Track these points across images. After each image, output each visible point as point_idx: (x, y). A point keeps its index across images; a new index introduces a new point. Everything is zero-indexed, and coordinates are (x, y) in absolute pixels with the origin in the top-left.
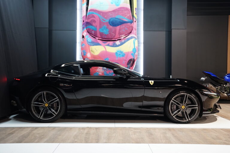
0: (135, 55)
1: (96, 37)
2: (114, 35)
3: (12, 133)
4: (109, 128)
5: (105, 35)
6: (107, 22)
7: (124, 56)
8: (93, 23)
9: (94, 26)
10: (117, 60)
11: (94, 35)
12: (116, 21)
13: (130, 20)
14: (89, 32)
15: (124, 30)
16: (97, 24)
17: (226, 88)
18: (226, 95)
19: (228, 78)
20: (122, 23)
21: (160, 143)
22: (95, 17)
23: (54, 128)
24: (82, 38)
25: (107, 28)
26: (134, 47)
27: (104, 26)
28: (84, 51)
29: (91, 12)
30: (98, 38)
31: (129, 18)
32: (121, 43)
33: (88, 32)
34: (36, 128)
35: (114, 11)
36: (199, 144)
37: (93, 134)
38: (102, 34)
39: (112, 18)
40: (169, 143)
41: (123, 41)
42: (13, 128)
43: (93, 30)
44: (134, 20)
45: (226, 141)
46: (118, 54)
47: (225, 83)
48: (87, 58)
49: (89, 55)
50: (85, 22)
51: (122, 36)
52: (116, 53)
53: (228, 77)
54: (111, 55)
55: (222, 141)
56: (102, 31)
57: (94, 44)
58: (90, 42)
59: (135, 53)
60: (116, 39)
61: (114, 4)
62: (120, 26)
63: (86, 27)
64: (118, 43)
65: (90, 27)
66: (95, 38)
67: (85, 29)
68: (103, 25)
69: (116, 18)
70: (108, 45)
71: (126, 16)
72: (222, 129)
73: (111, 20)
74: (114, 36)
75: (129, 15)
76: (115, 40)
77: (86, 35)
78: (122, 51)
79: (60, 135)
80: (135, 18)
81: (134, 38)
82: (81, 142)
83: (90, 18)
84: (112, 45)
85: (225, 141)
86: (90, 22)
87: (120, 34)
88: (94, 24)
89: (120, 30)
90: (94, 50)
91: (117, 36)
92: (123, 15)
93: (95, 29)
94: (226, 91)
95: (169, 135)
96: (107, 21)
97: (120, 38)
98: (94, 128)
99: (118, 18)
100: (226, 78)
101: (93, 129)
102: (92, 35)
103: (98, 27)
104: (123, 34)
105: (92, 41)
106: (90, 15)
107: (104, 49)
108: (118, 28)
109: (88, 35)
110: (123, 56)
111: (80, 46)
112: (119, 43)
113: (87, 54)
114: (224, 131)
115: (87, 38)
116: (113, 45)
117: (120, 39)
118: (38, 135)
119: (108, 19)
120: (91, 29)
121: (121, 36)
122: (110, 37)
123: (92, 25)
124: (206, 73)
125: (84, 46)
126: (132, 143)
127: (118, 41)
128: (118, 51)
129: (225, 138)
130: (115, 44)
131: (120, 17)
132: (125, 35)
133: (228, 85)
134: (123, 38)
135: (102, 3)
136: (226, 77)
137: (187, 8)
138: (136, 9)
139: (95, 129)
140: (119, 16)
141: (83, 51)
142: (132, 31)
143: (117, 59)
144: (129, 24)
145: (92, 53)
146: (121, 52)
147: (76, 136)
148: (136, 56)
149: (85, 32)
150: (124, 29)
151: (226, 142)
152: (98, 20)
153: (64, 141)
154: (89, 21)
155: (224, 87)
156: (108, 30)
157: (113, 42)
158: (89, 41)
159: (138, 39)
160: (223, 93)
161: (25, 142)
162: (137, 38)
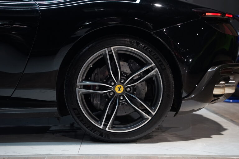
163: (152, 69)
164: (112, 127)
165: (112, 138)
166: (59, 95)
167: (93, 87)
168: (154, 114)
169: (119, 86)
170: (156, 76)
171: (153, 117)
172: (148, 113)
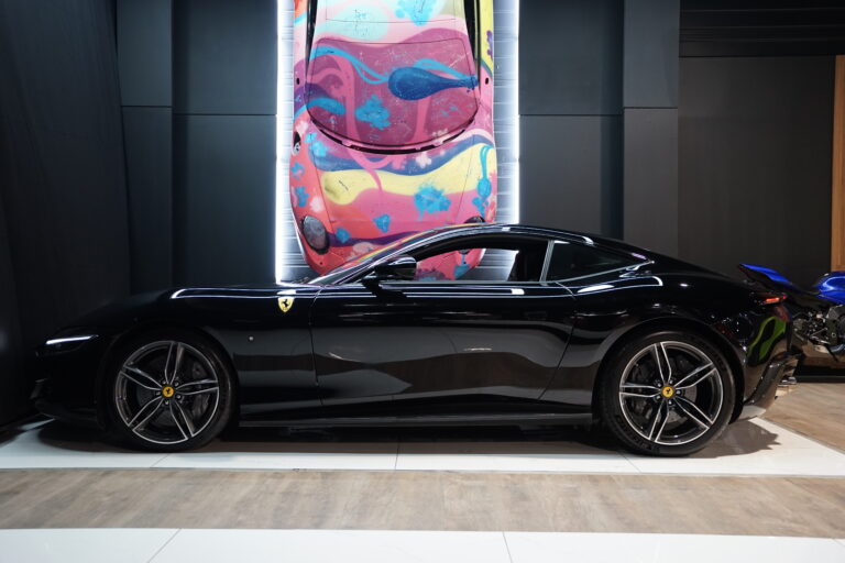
0: (487, 203)
1: (344, 141)
2: (409, 129)
3: (14, 492)
4: (374, 474)
5: (378, 131)
6: (383, 84)
7: (446, 208)
8: (332, 87)
9: (336, 99)
10: (422, 223)
11: (336, 133)
12: (415, 80)
13: (468, 77)
14: (317, 120)
15: (445, 113)
16: (347, 90)
17: (825, 325)
18: (823, 350)
19: (831, 288)
20: (439, 86)
21: (550, 530)
22: (337, 67)
23: (172, 472)
24: (292, 144)
25: (383, 105)
26: (482, 176)
27: (374, 97)
28: (300, 190)
29: (325, 48)
30: (350, 143)
31: (462, 67)
32: (434, 161)
33: (314, 120)
34: (108, 472)
35: (407, 43)
36: (692, 531)
37: (310, 495)
38: (363, 128)
39: (400, 70)
40: (580, 530)
41: (442, 153)
42: (23, 472)
43: (331, 114)
44: (484, 75)
45: (795, 521)
46: (424, 202)
47: (820, 306)
48: (311, 214)
49: (317, 205)
50: (302, 83)
51: (440, 133)
52: (418, 197)
53: (830, 283)
54: (399, 202)
55: (780, 522)
56: (364, 118)
57: (336, 164)
58: (320, 159)
59: (485, 197)
60: (418, 147)
61: (407, 16)
62: (429, 98)
63: (307, 103)
64: (423, 159)
65: (322, 102)
66: (340, 142)
67: (304, 108)
68: (369, 95)
69: (416, 70)
70: (388, 169)
71: (452, 61)
72: (788, 479)
73: (399, 77)
74: (410, 137)
75: (463, 57)
76: (414, 151)
77: (308, 131)
78: (439, 189)
79: (187, 500)
80: (487, 67)
81: (484, 140)
82: (258, 524)
83: (319, 71)
84: (403, 167)
85: (791, 521)
86: (322, 85)
87: (431, 127)
88: (334, 92)
89: (430, 112)
90: (335, 185)
91: (420, 134)
92: (439, 58)
93: (341, 111)
94: (823, 335)
95: (589, 499)
96: (384, 79)
97: (430, 144)
98: (317, 471)
99: (425, 68)
100: (823, 288)
101: (314, 478)
102: (329, 130)
103: (350, 103)
104: (442, 129)
105: (328, 154)
106: (322, 57)
107: (372, 184)
108: (423, 104)
109: (316, 132)
110: (443, 207)
111: (287, 172)
112: (429, 161)
113: (310, 200)
114: (797, 485)
115: (311, 144)
116: (407, 166)
117: (432, 147)
118: (106, 499)
119: (386, 73)
120: (323, 110)
121: (434, 134)
122: (396, 139)
123: (327, 95)
124: (752, 268)
125: (300, 172)
126: (446, 529)
127: (425, 153)
128: (424, 191)
129: (792, 510)
130: (411, 163)
131: (428, 64)
132: (449, 133)
133: (832, 314)
134: (441, 140)
135: (364, 15)
136: (825, 284)
137: (681, 30)
138: (489, 33)
139: (319, 475)
140: (426, 60)
141: (296, 191)
142: (476, 117)
143: (419, 219)
144: (464, 90)
145: (330, 197)
146: (437, 194)
147: (244, 504)
148: (492, 207)
149: (302, 122)
150: (447, 110)
151: (793, 525)
152: (348, 77)
153: (194, 522)
154: (317, 79)
155: (816, 320)
156: (386, 114)
157: (404, 156)
158: (317, 153)
159: (497, 146)
160: (815, 342)
161: (54, 526)
162: (493, 142)
163: (709, 369)
164: (662, 439)
165: (662, 452)
166: (596, 398)
167: (636, 391)
168: (712, 423)
169: (667, 388)
170: (714, 377)
171: (712, 427)
172: (705, 421)
